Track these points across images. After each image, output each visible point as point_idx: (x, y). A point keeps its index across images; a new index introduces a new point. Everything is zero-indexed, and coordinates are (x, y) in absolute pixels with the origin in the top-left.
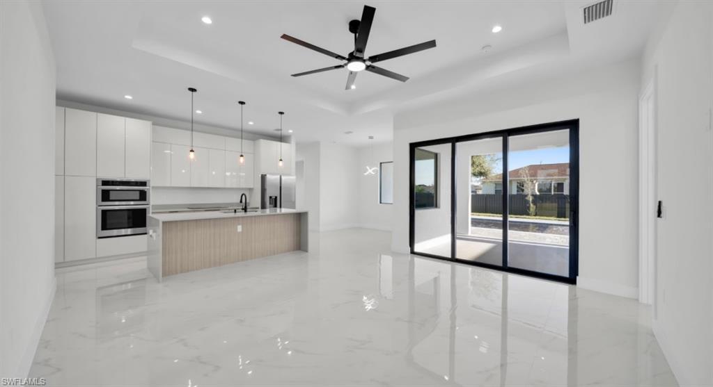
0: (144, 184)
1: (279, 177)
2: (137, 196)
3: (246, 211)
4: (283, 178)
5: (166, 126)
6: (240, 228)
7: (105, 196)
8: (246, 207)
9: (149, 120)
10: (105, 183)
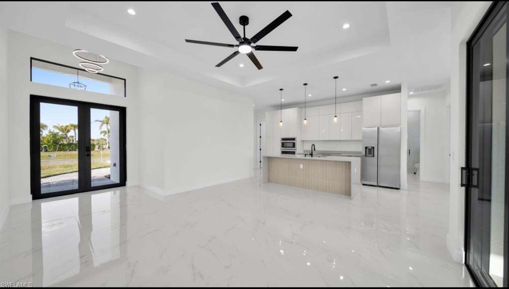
0: (294, 139)
1: (377, 128)
2: (292, 145)
3: (312, 156)
4: (381, 129)
5: (314, 106)
6: (301, 166)
7: (283, 145)
8: (312, 153)
9: (296, 107)
10: (283, 139)
